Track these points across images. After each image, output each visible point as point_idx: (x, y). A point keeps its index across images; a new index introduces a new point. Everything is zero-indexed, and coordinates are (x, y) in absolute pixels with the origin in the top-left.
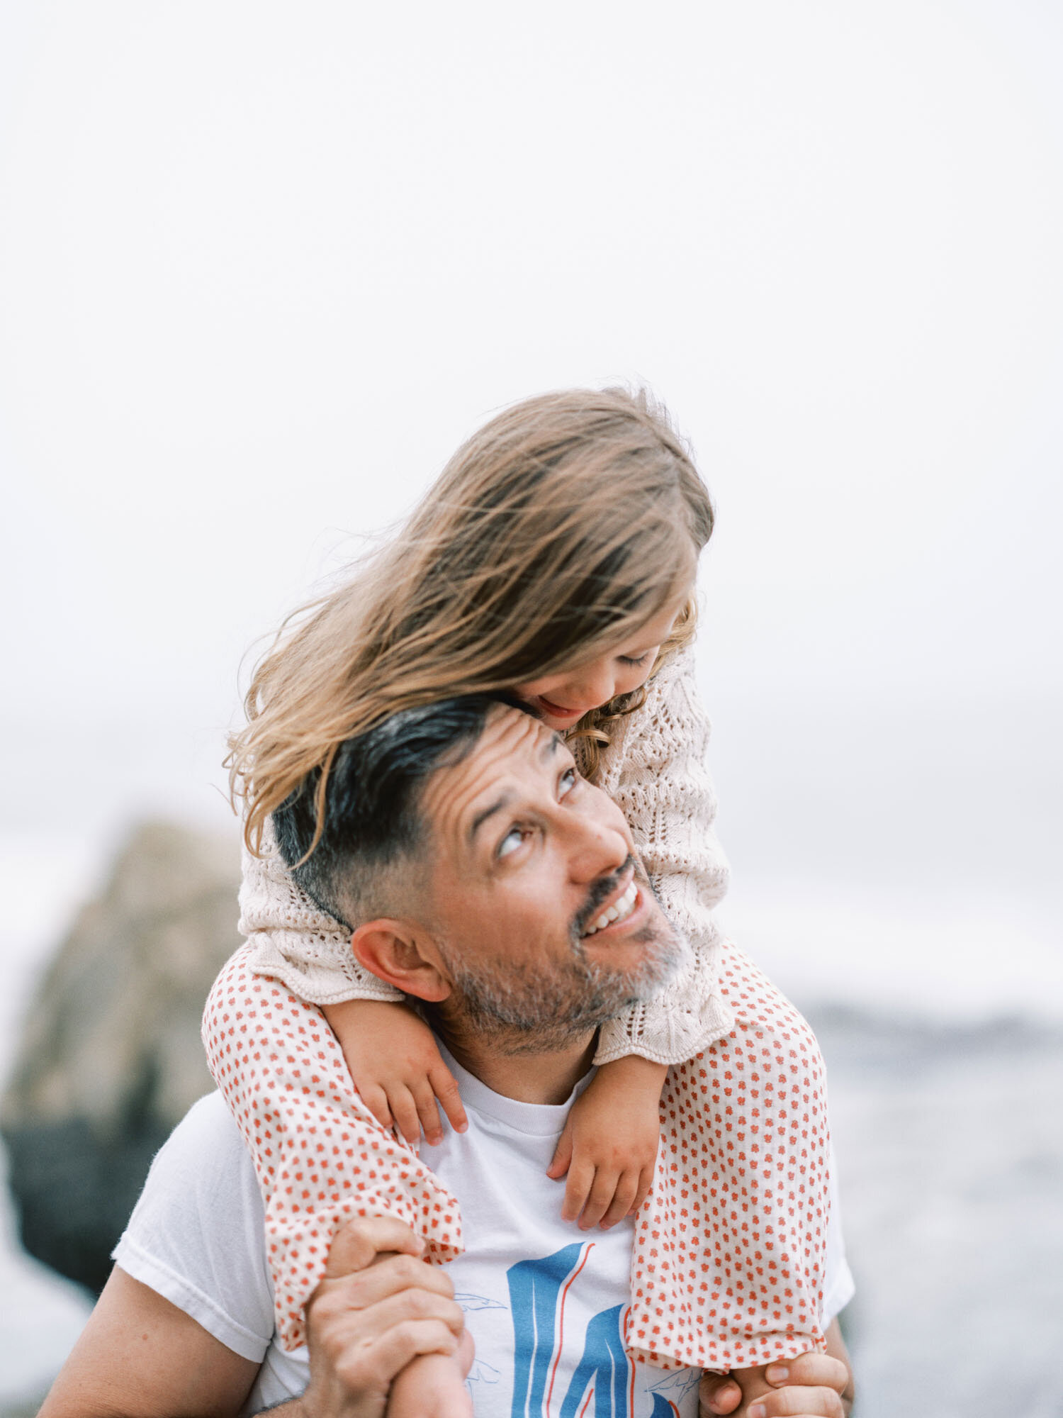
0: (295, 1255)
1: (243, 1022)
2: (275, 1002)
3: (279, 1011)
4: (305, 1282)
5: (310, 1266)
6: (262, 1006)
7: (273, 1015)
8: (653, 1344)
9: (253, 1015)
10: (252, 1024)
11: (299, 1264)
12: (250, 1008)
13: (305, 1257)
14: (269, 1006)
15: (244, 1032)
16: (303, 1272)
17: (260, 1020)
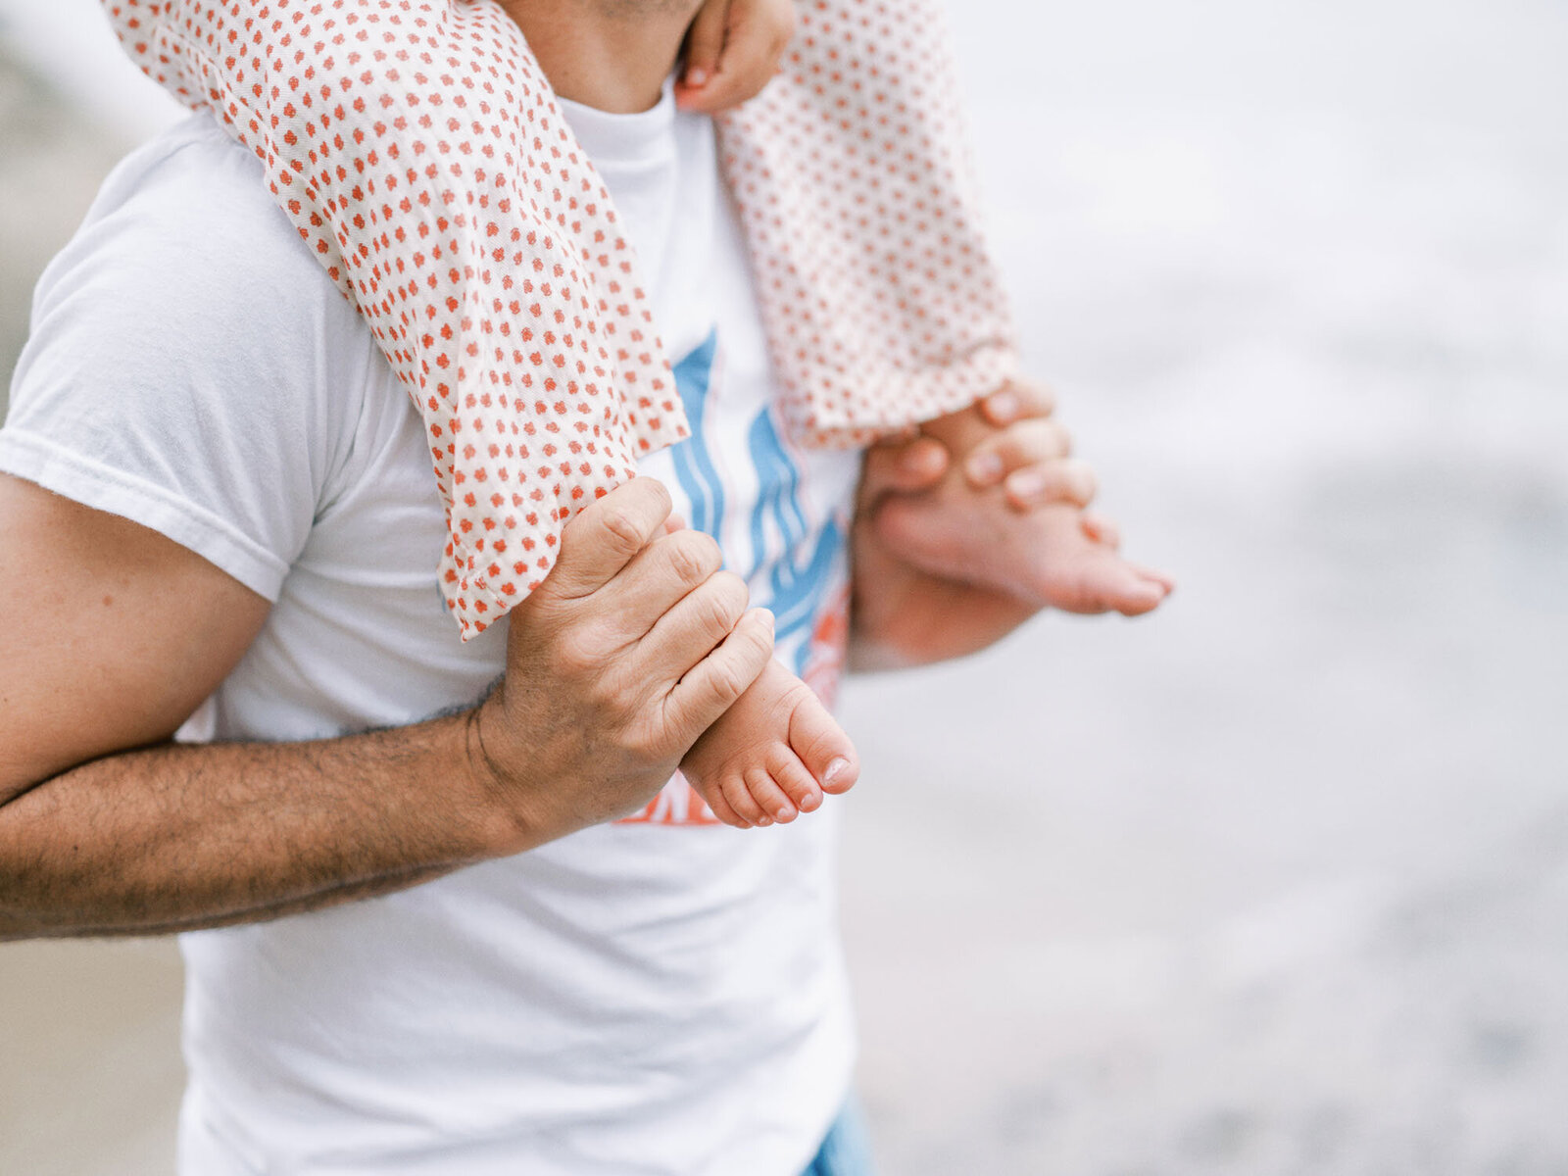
0: (500, 547)
1: (325, 54)
2: (367, 14)
3: (375, 24)
4: (509, 589)
5: (521, 568)
6: (350, 23)
7: (369, 34)
8: (850, 414)
9: (339, 40)
10: (340, 54)
11: (506, 562)
12: (334, 32)
13: (515, 553)
14: (359, 22)
15: (329, 69)
16: (507, 575)
17: (352, 44)
